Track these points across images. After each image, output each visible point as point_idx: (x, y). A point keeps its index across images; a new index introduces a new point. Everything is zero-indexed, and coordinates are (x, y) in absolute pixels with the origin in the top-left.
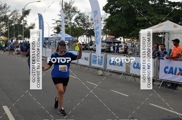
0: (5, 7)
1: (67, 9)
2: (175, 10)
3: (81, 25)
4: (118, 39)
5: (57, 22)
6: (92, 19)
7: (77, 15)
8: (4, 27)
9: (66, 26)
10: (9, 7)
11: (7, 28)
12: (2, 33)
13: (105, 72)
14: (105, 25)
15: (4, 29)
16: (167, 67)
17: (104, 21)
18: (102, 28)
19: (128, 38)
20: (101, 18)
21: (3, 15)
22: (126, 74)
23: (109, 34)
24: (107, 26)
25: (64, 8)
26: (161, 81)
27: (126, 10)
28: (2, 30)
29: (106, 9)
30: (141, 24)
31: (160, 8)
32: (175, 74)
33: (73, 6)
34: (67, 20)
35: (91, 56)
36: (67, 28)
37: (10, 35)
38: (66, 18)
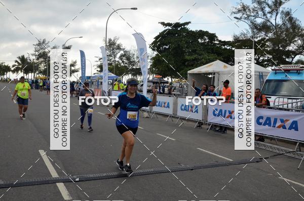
0: (44, 42)
1: (112, 46)
2: (226, 49)
3: (126, 63)
4: (166, 79)
5: (100, 59)
6: (138, 57)
7: (122, 52)
8: (43, 64)
9: (109, 64)
10: (48, 42)
11: (46, 66)
12: (40, 70)
13: (151, 114)
14: (150, 64)
16: (216, 110)
17: (153, 59)
18: (149, 67)
19: (176, 78)
20: (148, 57)
21: (42, 51)
22: (173, 117)
23: (156, 74)
24: (154, 65)
25: (108, 44)
26: (209, 125)
27: (174, 48)
28: (40, 68)
29: (155, 46)
30: (190, 64)
31: (209, 47)
32: (224, 117)
33: (118, 42)
34: (111, 58)
36: (111, 67)
38: (110, 56)
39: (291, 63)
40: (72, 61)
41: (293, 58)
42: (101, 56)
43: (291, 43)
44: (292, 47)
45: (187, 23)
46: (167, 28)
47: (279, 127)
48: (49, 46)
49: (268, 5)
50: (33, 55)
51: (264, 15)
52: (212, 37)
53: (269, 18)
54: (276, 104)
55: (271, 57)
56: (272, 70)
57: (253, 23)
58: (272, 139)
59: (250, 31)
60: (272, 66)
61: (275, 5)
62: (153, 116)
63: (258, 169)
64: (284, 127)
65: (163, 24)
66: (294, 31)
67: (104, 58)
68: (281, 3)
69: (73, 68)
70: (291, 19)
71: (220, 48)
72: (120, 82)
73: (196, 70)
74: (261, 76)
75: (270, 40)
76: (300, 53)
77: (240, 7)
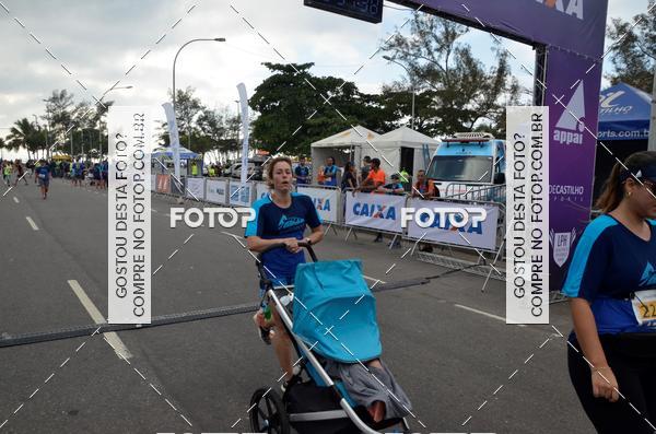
0: (62, 96)
1: (183, 103)
2: (370, 107)
3: (209, 132)
5: (164, 125)
7: (201, 113)
8: (62, 135)
9: (181, 133)
10: (72, 95)
11: (68, 137)
12: (58, 144)
14: (251, 132)
15: (62, 139)
16: (358, 205)
17: (252, 124)
21: (59, 111)
23: (259, 149)
24: (255, 134)
25: (177, 100)
26: (348, 228)
27: (289, 107)
28: (57, 140)
29: (253, 103)
30: (315, 131)
31: (345, 104)
32: (371, 216)
33: (193, 97)
34: (183, 123)
35: (228, 186)
36: (184, 137)
37: (75, 148)
38: (181, 119)
39: (469, 130)
41: (473, 122)
42: (165, 121)
43: (470, 98)
44: (471, 106)
45: (309, 65)
46: (277, 72)
47: (454, 229)
48: (72, 103)
49: (435, 37)
50: (43, 118)
51: (430, 53)
52: (350, 88)
53: (436, 58)
54: (450, 194)
55: (440, 120)
56: (443, 141)
57: (410, 64)
58: (443, 247)
59: (408, 78)
60: (442, 134)
61: (446, 38)
63: (424, 294)
64: (461, 229)
65: (269, 65)
66: (474, 80)
67: (172, 123)
68: (454, 36)
70: (469, 61)
71: (361, 105)
72: (200, 163)
73: (324, 142)
74: (426, 150)
75: (439, 93)
76: (484, 115)
77: (393, 40)
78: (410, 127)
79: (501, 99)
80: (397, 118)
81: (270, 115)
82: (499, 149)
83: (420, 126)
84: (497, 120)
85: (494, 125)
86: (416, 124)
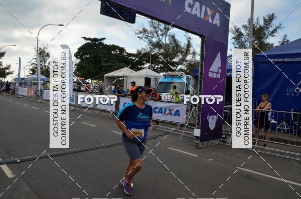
1: (42, 54)
2: (131, 59)
4: (87, 81)
5: (32, 64)
9: (41, 68)
14: (74, 69)
16: (125, 103)
17: (75, 65)
18: (73, 71)
19: (95, 80)
20: (73, 63)
22: (94, 109)
23: (79, 76)
24: (77, 70)
27: (94, 57)
29: (76, 55)
30: (106, 69)
31: (120, 57)
33: (47, 51)
34: (42, 63)
36: (42, 70)
38: (41, 61)
39: (175, 70)
40: (7, 65)
41: (177, 67)
43: (175, 56)
44: (176, 60)
45: (103, 39)
46: (88, 41)
47: (168, 114)
49: (160, 29)
51: (158, 36)
52: (122, 50)
53: (161, 38)
54: (166, 98)
55: (162, 66)
56: (163, 75)
57: (149, 41)
58: (163, 122)
59: (148, 47)
60: (163, 72)
61: (165, 30)
62: (78, 109)
63: (155, 143)
64: (171, 114)
65: (85, 38)
66: (177, 49)
68: (168, 29)
69: (7, 71)
70: (175, 41)
71: (128, 58)
73: (110, 74)
74: (156, 79)
75: (162, 54)
76: (181, 64)
77: (141, 30)
78: (149, 68)
79: (189, 58)
80: (144, 64)
81: (85, 61)
82: (187, 79)
83: (154, 68)
84: (187, 66)
85: (185, 69)
86: (152, 67)
